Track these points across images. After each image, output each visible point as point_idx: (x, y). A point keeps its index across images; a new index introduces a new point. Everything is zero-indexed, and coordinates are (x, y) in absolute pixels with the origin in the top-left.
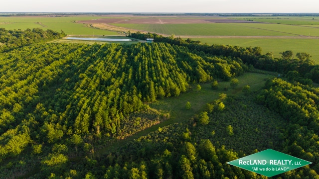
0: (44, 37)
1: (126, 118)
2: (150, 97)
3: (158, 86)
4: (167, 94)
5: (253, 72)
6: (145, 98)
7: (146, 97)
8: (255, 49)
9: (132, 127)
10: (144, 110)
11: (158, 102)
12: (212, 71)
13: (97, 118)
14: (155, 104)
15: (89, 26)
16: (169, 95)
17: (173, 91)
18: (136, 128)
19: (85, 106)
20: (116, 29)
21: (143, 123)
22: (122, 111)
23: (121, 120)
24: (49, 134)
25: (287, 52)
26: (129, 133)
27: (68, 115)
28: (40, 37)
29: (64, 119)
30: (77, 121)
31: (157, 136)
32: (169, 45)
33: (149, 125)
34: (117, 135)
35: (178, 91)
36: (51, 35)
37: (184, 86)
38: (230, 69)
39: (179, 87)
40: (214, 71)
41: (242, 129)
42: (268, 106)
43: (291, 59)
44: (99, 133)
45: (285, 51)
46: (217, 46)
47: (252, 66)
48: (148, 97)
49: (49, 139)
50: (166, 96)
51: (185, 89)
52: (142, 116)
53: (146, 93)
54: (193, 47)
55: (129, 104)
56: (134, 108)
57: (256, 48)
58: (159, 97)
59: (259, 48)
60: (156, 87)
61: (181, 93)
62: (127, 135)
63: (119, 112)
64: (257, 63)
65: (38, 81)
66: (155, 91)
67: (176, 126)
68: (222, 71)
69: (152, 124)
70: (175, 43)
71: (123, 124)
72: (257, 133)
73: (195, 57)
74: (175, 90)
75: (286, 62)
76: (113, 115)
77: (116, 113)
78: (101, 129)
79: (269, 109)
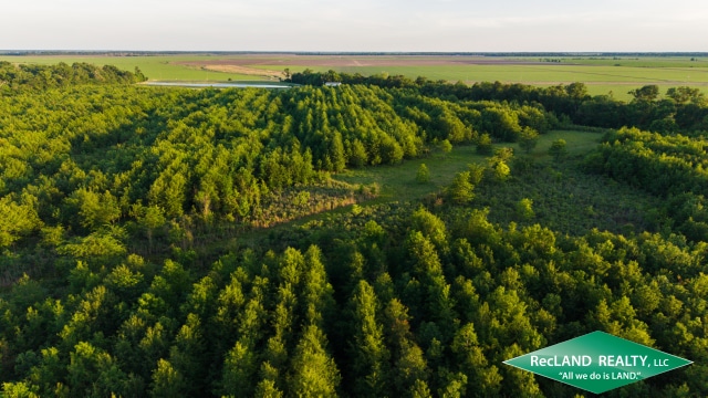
0: (97, 78)
1: (275, 194)
2: (333, 160)
3: (352, 140)
4: (372, 156)
5: (569, 129)
6: (320, 162)
7: (323, 160)
8: (570, 88)
9: (289, 206)
10: (319, 182)
11: (351, 173)
12: (476, 123)
13: (204, 183)
14: (344, 175)
15: (199, 68)
16: (378, 159)
17: (386, 151)
18: (299, 208)
19: (175, 163)
20: (259, 73)
21: (316, 202)
22: (267, 180)
23: (262, 196)
24: (83, 206)
25: (644, 89)
26: (280, 215)
27: (134, 178)
28: (87, 76)
29: (124, 184)
30: (156, 187)
31: (350, 221)
32: (376, 88)
33: (329, 204)
34: (253, 218)
35: (399, 152)
36: (113, 75)
37: (412, 144)
38: (516, 118)
39: (401, 145)
40: (481, 122)
41: (556, 211)
42: (611, 175)
43: (656, 100)
44: (207, 212)
45: (640, 87)
46: (484, 85)
47: (566, 118)
48: (328, 159)
49: (83, 218)
50: (369, 163)
51: (414, 150)
52: (314, 191)
53: (322, 151)
54: (430, 89)
55: (283, 167)
56: (294, 177)
57: (573, 86)
58: (352, 163)
59: (581, 86)
60: (348, 142)
61: (404, 157)
62: (277, 219)
63: (259, 182)
64: (579, 112)
65: (72, 135)
66: (345, 147)
67: (394, 207)
68: (499, 121)
69: (336, 203)
70: (390, 83)
71: (265, 203)
72: (591, 216)
73: (435, 101)
74: (391, 149)
75: (646, 107)
76: (244, 183)
77: (252, 181)
78: (212, 208)
79: (614, 179)
